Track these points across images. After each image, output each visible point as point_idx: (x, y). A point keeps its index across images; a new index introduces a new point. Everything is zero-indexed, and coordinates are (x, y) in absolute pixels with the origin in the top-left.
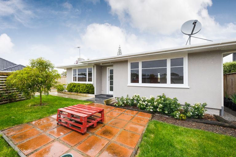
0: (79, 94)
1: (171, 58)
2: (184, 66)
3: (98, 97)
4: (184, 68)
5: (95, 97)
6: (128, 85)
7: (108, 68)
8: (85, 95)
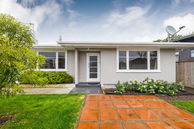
0: (47, 86)
1: (151, 51)
2: (158, 57)
3: (81, 87)
4: (158, 58)
5: (75, 87)
6: (117, 72)
7: (87, 54)
8: (58, 85)
